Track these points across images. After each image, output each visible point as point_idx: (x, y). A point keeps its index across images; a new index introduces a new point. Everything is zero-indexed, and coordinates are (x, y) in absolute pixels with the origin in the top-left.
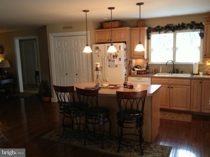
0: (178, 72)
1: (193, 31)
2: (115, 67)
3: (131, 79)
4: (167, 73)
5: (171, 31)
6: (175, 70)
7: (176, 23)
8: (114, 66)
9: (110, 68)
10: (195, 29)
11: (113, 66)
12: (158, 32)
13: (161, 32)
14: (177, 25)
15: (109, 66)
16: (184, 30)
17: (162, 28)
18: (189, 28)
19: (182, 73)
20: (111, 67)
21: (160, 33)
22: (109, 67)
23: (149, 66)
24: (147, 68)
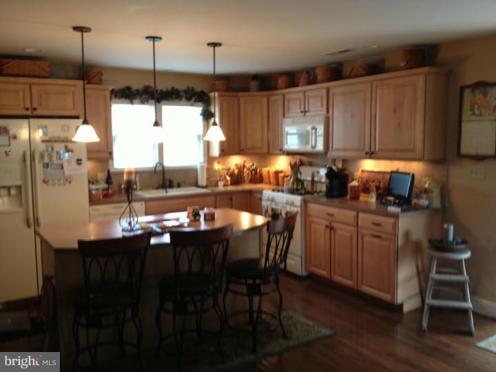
0: (171, 186)
1: (192, 105)
2: (64, 184)
3: (98, 210)
4: (153, 188)
5: (153, 102)
6: (167, 183)
7: (162, 85)
8: (62, 181)
9: (48, 185)
10: (196, 101)
11: (59, 180)
12: (127, 100)
13: (134, 101)
14: (169, 89)
15: (45, 182)
16: (177, 101)
17: (137, 91)
18: (184, 99)
19: (179, 186)
20: (50, 182)
21: (132, 103)
22: (44, 185)
23: (112, 176)
24: (109, 180)
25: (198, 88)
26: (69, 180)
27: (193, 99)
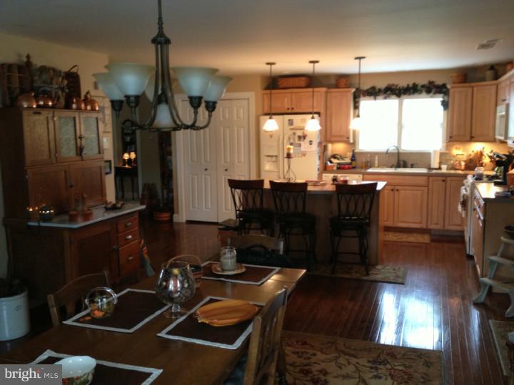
0: (405, 166)
1: (432, 97)
2: (301, 157)
4: (388, 167)
5: (394, 96)
6: (402, 163)
7: (403, 83)
8: (300, 155)
10: (435, 93)
11: (298, 154)
12: (372, 97)
13: (377, 97)
16: (416, 95)
17: (379, 90)
19: (412, 166)
21: (375, 99)
23: (356, 156)
24: (353, 158)
25: (439, 82)
26: (304, 154)
27: (433, 92)
